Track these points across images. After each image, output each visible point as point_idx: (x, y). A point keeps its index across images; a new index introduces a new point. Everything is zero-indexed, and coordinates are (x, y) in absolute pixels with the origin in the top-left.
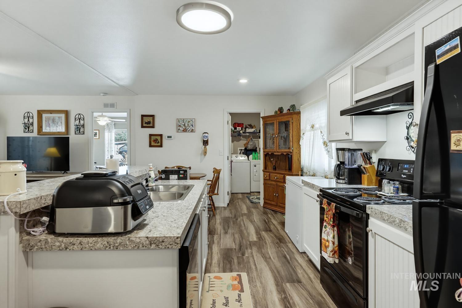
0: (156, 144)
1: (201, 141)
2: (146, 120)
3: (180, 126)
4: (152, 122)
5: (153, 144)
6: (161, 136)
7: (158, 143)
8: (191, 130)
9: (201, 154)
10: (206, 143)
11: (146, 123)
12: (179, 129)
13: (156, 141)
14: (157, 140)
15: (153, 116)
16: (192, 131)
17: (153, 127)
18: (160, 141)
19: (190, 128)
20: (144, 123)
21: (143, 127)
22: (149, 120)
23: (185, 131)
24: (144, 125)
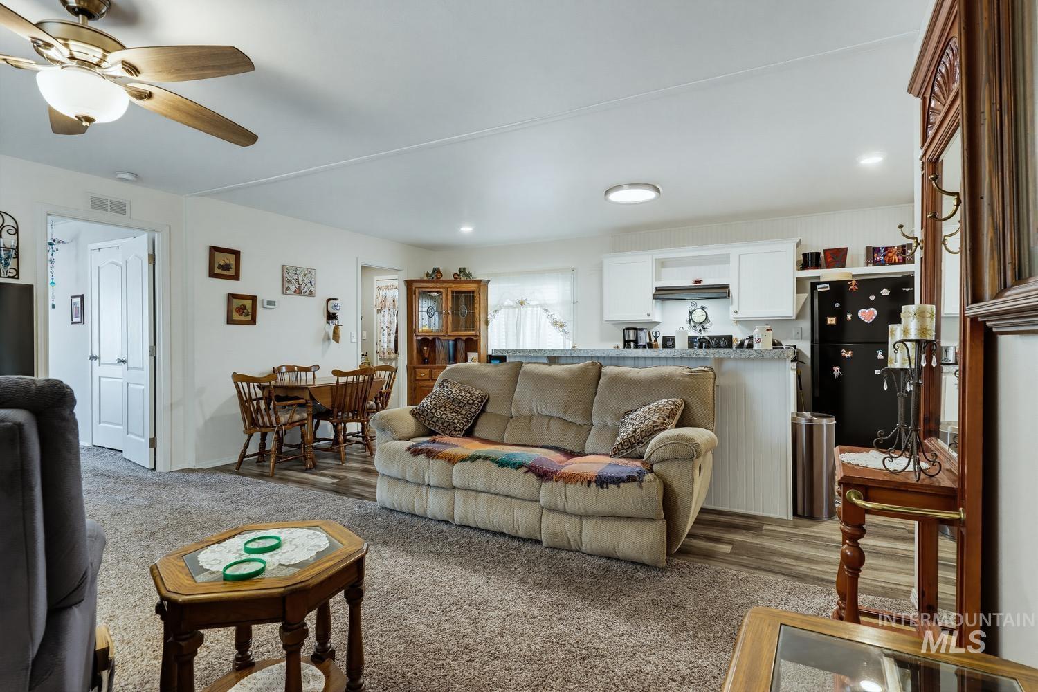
0: (242, 318)
1: (324, 315)
2: (221, 259)
3: (289, 281)
4: (233, 267)
5: (236, 316)
6: (254, 299)
7: (248, 314)
8: (308, 291)
9: (324, 341)
10: (331, 317)
11: (220, 267)
12: (288, 288)
13: (241, 310)
14: (245, 307)
15: (237, 253)
16: (311, 294)
17: (236, 277)
18: (250, 311)
19: (307, 288)
20: (216, 266)
21: (212, 275)
22: (228, 262)
23: (298, 292)
24: (217, 271)
